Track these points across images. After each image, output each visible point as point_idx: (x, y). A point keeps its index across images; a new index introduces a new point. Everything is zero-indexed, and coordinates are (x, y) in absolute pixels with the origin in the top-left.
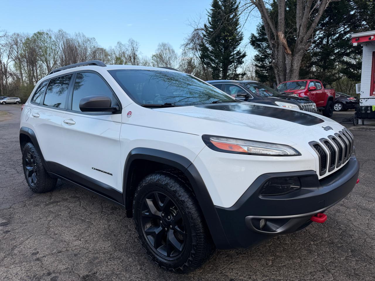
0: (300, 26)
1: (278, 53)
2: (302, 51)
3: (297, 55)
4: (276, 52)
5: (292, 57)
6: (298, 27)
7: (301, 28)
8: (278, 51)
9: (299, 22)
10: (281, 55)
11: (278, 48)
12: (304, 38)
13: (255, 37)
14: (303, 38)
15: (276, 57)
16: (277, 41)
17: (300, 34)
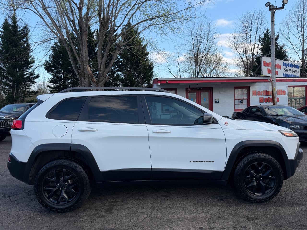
0: (101, 63)
1: (85, 80)
2: (104, 81)
3: (100, 84)
4: (83, 79)
5: (97, 84)
6: (99, 64)
7: (102, 65)
8: (84, 79)
9: (100, 61)
10: (87, 82)
11: (84, 76)
12: (105, 73)
13: (49, 64)
14: (103, 72)
15: (83, 83)
16: (83, 71)
17: (101, 69)
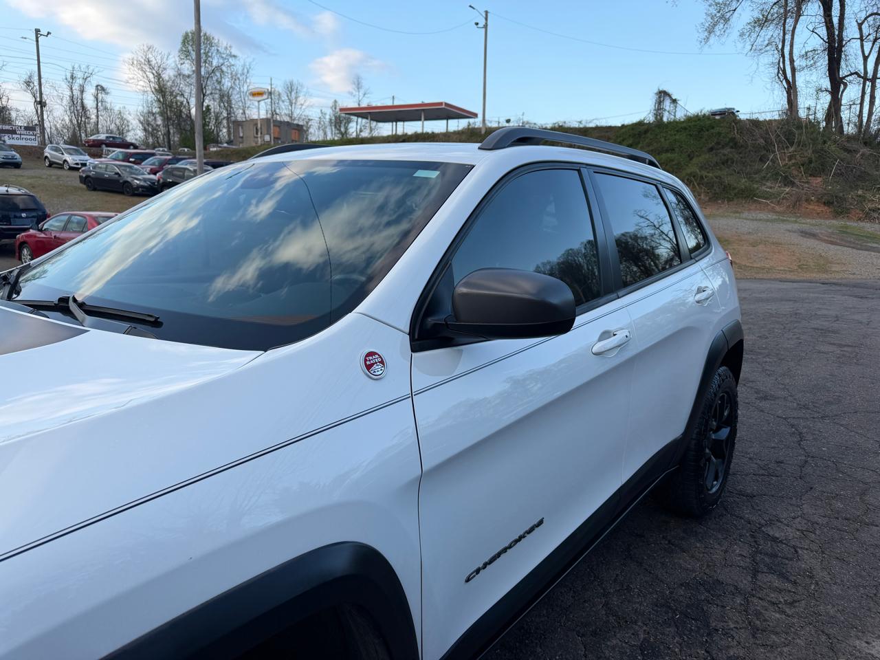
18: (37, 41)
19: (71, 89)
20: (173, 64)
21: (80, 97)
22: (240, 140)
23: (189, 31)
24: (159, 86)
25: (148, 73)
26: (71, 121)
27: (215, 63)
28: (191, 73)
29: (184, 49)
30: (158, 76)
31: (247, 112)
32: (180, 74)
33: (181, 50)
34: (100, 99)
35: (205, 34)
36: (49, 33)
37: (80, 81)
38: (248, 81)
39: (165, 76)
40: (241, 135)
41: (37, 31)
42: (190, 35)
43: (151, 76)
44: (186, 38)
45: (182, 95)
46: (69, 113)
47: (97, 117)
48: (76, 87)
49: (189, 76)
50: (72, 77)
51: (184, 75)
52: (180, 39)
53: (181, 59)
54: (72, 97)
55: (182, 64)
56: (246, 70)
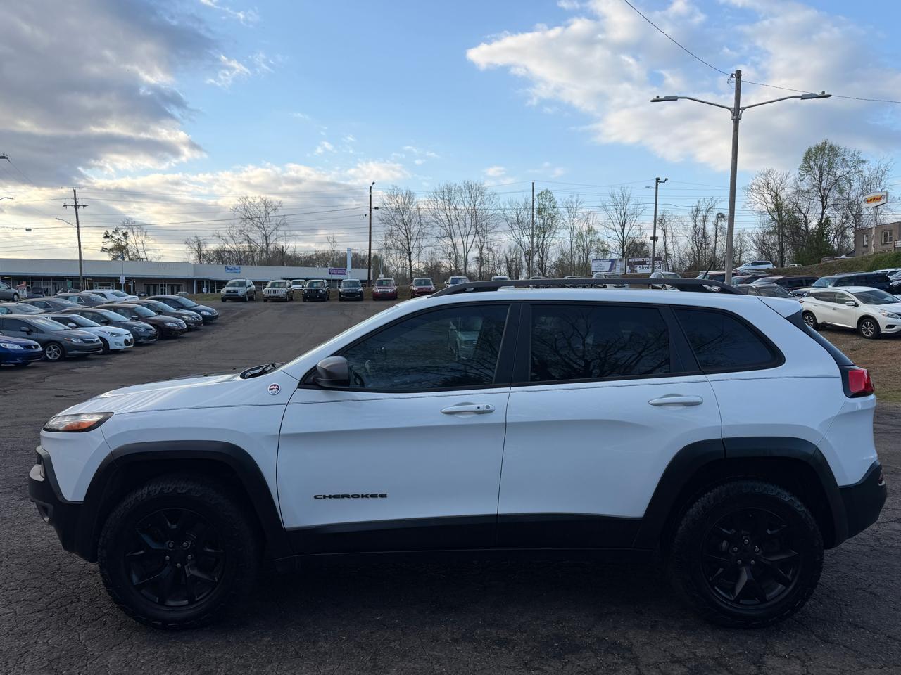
18: (657, 188)
19: (695, 220)
20: (793, 182)
21: (702, 227)
22: (864, 249)
23: (812, 146)
24: (776, 205)
25: (766, 195)
26: (692, 249)
27: (839, 173)
28: (809, 188)
29: (805, 165)
30: (776, 197)
31: (879, 217)
32: (799, 192)
33: (803, 167)
34: (719, 225)
35: (831, 146)
36: (666, 179)
37: (703, 213)
38: (882, 184)
39: (783, 196)
40: (865, 244)
41: (658, 180)
42: (813, 150)
43: (769, 198)
44: (809, 154)
45: (800, 211)
46: (691, 241)
47: (716, 242)
48: (700, 219)
49: (808, 191)
50: (698, 210)
51: (802, 191)
52: (802, 156)
53: (801, 175)
54: (695, 228)
55: (801, 181)
56: (880, 173)
